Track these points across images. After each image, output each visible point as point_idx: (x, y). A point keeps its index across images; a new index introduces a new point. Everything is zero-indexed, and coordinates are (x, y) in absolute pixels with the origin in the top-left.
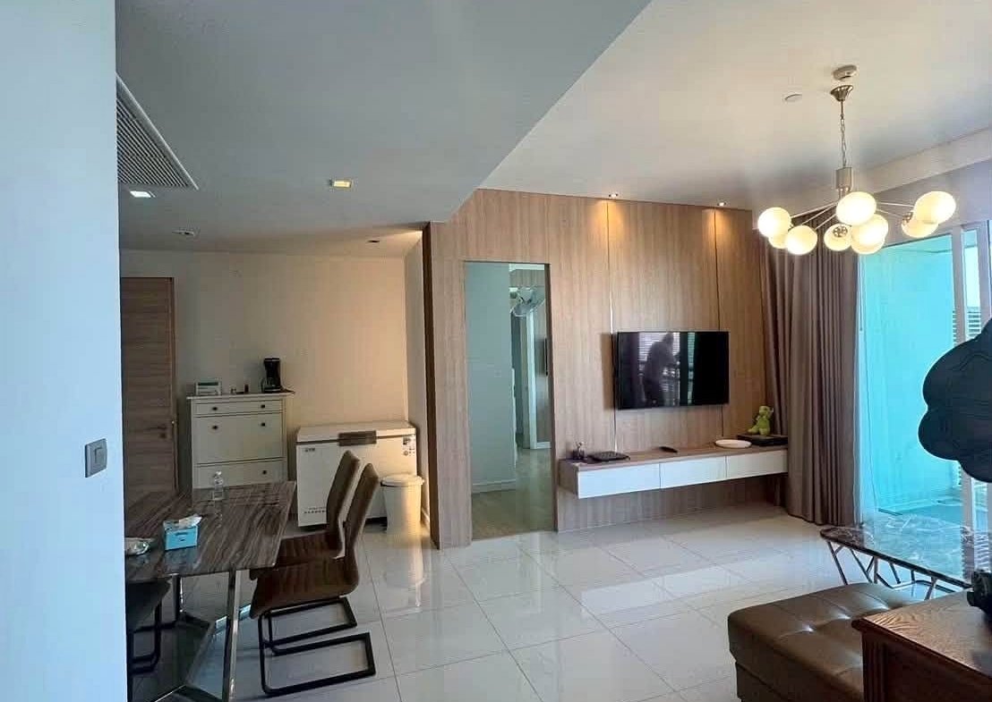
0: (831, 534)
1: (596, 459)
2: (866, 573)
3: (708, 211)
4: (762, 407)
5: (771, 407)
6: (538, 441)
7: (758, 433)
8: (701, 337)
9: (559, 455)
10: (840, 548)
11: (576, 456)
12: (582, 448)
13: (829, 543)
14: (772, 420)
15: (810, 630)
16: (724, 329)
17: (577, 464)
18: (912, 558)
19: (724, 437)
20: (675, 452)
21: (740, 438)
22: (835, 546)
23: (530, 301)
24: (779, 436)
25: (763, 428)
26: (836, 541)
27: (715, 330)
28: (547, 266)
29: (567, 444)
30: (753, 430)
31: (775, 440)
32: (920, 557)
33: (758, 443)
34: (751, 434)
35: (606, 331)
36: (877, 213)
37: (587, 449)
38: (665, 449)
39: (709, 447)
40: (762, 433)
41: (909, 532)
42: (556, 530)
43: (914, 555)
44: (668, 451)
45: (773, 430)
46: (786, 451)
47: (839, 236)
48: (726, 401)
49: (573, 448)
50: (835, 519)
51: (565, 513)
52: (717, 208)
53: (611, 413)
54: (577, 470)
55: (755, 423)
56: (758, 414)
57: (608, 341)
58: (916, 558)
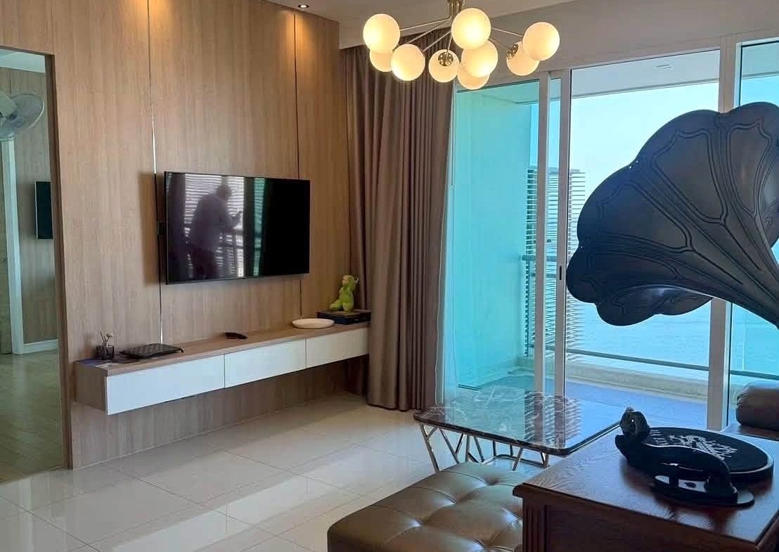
0: (424, 416)
1: (133, 357)
2: (455, 454)
3: (286, 12)
4: (346, 277)
5: (356, 276)
6: (26, 341)
7: (341, 309)
8: (275, 187)
9: (72, 356)
10: (433, 431)
11: (102, 354)
12: (110, 343)
13: (422, 427)
14: (356, 293)
15: (416, 525)
16: (303, 177)
17: (105, 366)
18: (501, 429)
19: (302, 315)
20: (244, 338)
21: (320, 316)
22: (428, 429)
23: (13, 116)
24: (363, 311)
25: (345, 303)
26: (430, 422)
27: (293, 176)
28: (50, 59)
29: (88, 337)
30: (336, 305)
31: (359, 317)
32: (507, 428)
33: (342, 321)
34: (333, 310)
35: (146, 169)
36: (489, 40)
37: (118, 342)
38: (230, 336)
39: (285, 329)
40: (345, 309)
41: (494, 404)
42: (69, 466)
43: (502, 427)
44: (234, 337)
45: (357, 305)
46: (366, 329)
47: (444, 65)
48: (305, 269)
49: (96, 342)
50: (418, 403)
51: (86, 438)
52: (297, 11)
53: (153, 289)
54: (105, 374)
55: (337, 298)
56: (341, 286)
57: (150, 183)
58: (504, 429)
